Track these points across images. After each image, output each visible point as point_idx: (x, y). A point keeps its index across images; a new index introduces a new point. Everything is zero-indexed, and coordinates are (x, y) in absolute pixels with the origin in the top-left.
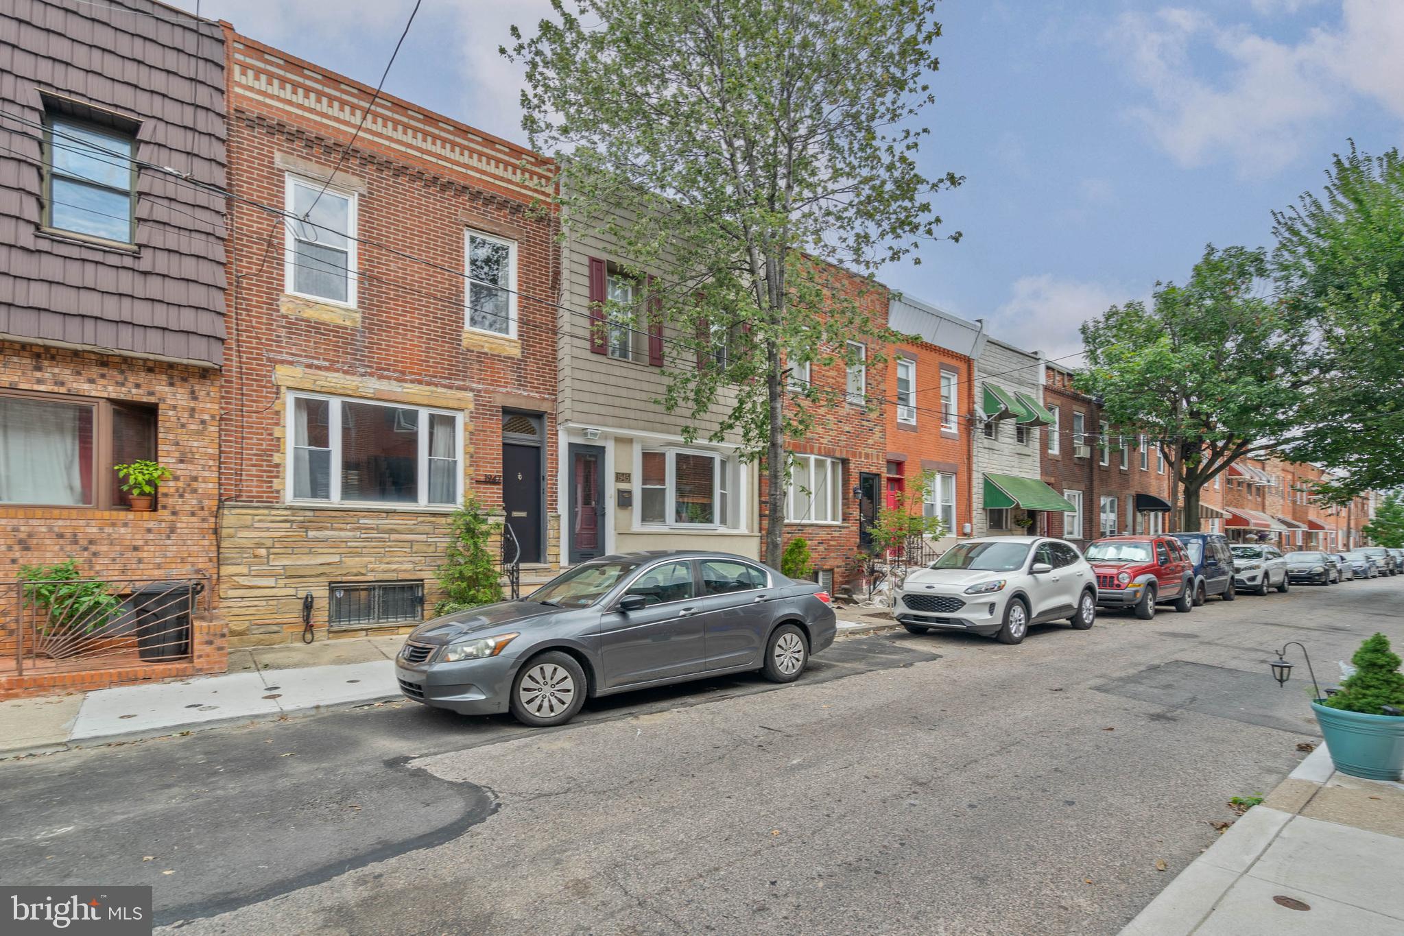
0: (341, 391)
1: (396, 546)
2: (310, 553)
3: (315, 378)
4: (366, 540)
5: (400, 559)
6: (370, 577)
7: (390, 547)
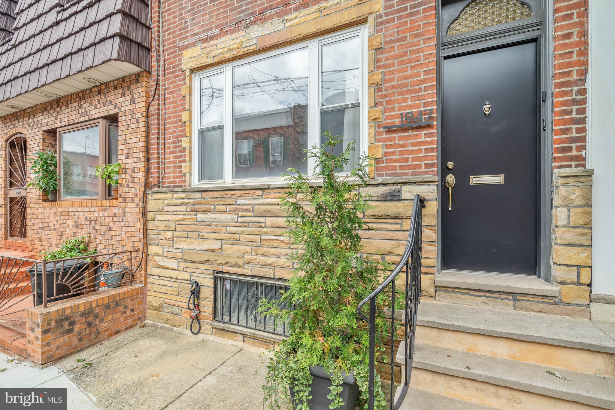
0: (228, 55)
1: (272, 234)
2: (199, 237)
3: (208, 50)
4: (245, 224)
5: (276, 251)
6: (247, 270)
7: (267, 234)
